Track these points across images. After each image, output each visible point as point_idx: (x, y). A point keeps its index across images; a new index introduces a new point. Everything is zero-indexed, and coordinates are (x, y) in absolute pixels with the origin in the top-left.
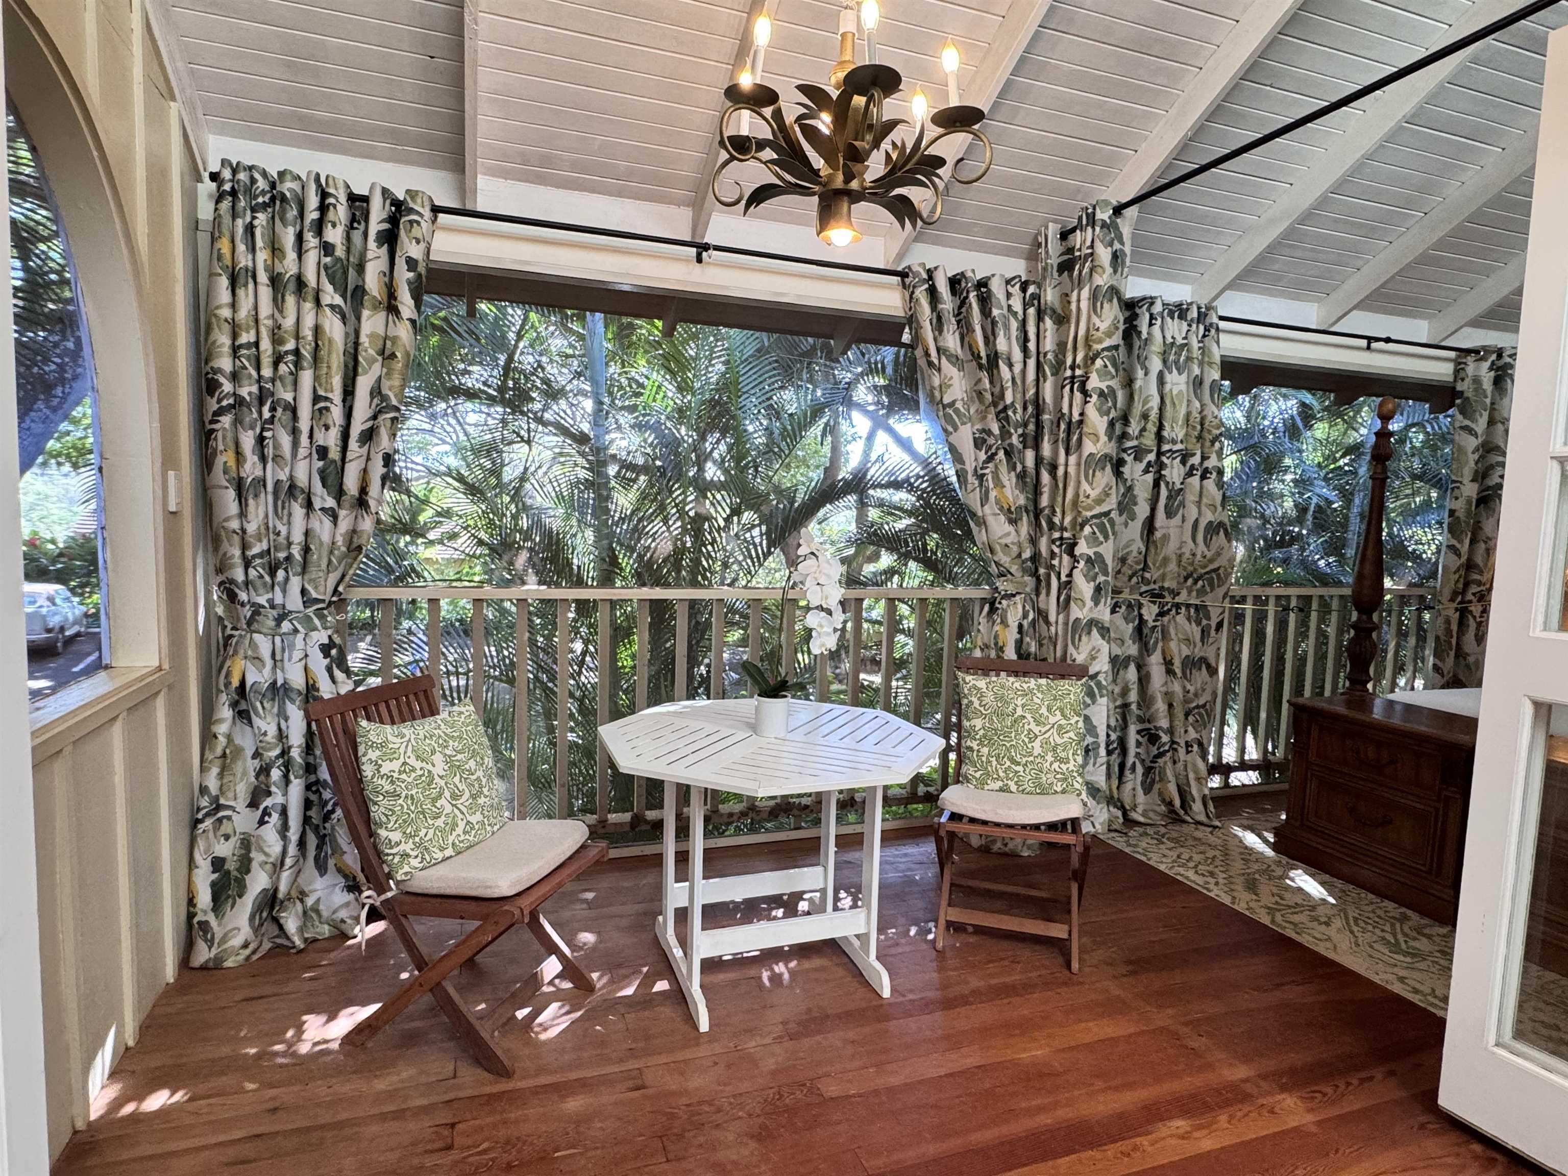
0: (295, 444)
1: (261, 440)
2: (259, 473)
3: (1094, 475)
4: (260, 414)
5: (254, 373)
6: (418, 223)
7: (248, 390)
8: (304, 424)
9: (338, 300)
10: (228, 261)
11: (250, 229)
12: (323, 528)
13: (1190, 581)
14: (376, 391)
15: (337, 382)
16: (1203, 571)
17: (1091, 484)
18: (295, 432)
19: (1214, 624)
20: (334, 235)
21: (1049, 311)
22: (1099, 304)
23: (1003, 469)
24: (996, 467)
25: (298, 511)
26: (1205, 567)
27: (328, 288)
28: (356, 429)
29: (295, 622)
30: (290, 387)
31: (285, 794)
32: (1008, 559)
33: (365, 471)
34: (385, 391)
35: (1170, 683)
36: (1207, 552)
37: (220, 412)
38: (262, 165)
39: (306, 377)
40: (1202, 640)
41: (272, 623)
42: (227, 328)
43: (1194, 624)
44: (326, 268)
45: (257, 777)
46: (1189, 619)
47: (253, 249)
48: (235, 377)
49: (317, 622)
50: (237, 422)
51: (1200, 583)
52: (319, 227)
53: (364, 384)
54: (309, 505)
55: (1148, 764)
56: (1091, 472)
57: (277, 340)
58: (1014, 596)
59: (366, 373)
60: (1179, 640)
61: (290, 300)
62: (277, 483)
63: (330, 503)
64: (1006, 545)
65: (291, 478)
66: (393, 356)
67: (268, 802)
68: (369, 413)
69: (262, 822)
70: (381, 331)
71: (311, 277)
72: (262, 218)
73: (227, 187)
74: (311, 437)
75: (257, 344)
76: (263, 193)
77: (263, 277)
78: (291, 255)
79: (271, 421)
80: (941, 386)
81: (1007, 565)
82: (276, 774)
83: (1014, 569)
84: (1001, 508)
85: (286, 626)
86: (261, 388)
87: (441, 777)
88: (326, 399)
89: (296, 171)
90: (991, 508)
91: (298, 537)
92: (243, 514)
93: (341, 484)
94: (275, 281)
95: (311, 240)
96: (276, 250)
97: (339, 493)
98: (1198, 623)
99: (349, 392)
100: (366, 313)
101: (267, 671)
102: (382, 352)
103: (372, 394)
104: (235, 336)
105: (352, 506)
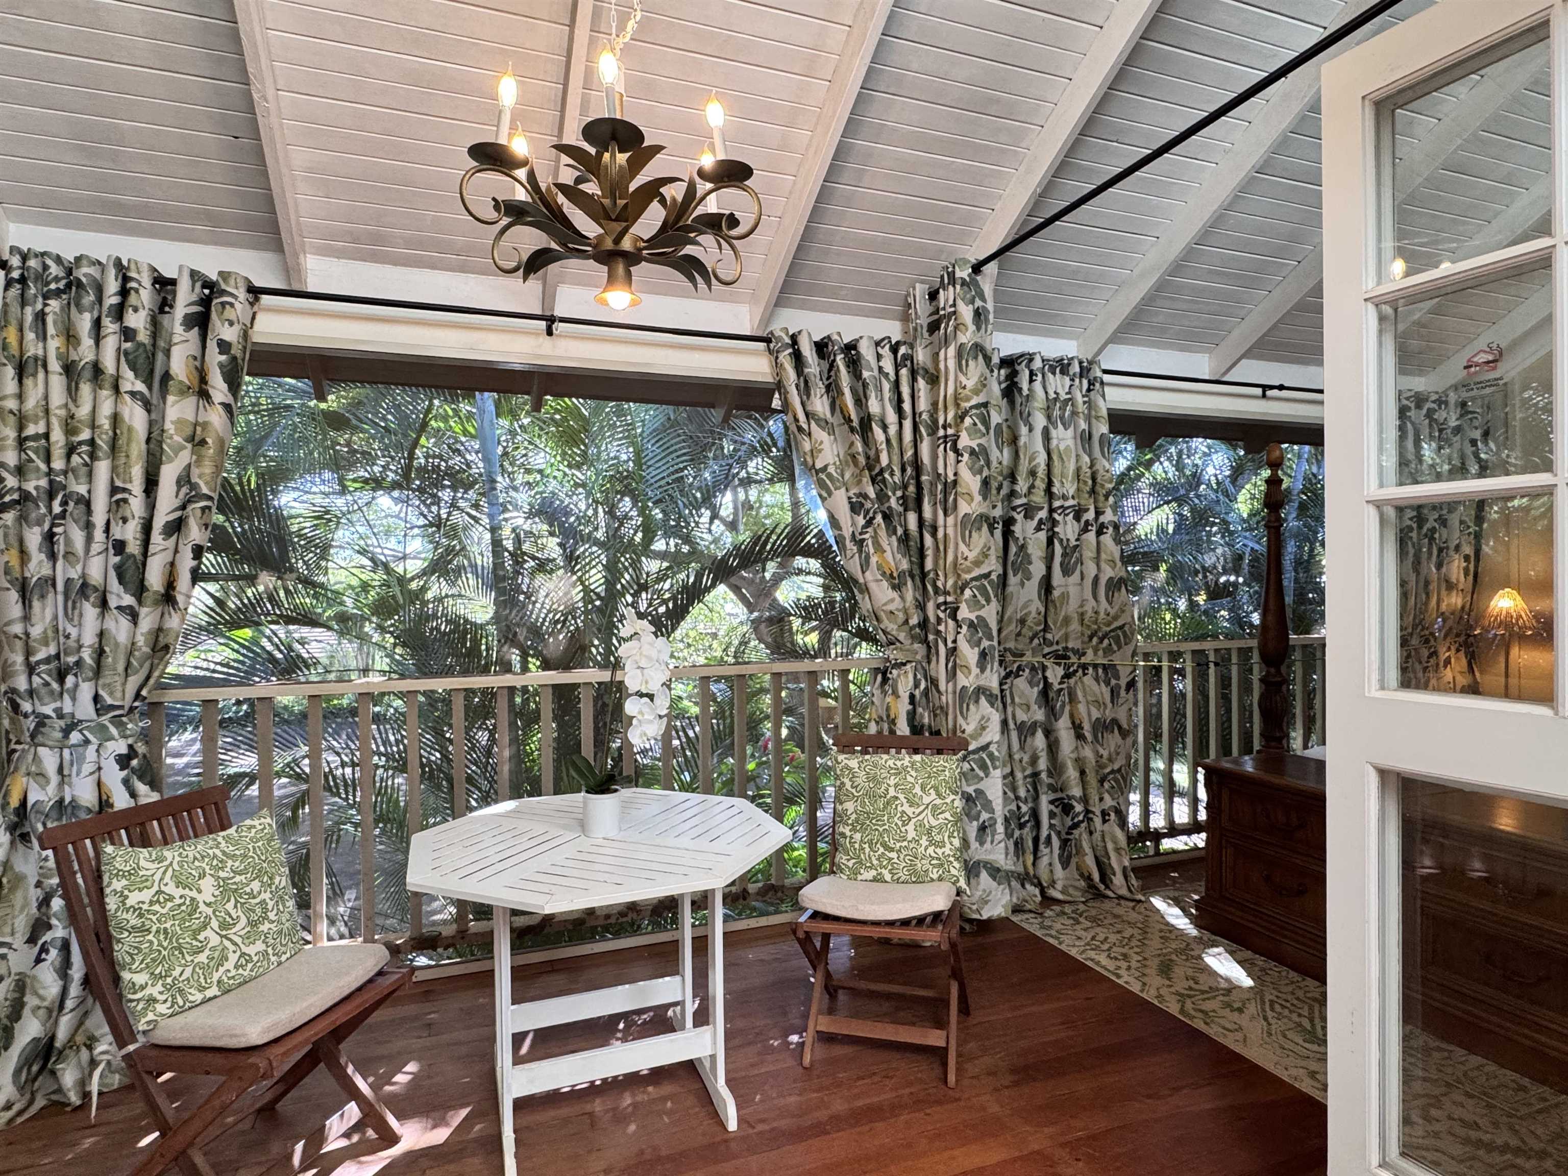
0: (89, 539)
1: (50, 537)
2: (46, 571)
3: (970, 536)
4: (50, 508)
5: (43, 467)
6: (232, 305)
7: (35, 484)
8: (99, 517)
9: (140, 387)
10: (14, 349)
11: (41, 317)
12: (120, 628)
13: (1095, 640)
14: (184, 480)
15: (137, 472)
16: (1108, 629)
17: (968, 546)
18: (88, 527)
19: (1123, 682)
20: (137, 320)
21: (921, 372)
22: (964, 362)
23: (883, 533)
24: (875, 532)
25: (90, 611)
26: (1109, 625)
27: (129, 374)
28: (159, 522)
29: (85, 732)
30: (83, 479)
32: (896, 627)
33: (172, 564)
34: (195, 479)
35: (1080, 748)
36: (1109, 609)
38: (54, 250)
39: (103, 468)
40: (1112, 702)
41: (59, 735)
43: (1102, 684)
44: (126, 353)
45: (39, 908)
46: (1097, 679)
47: (43, 336)
48: (20, 471)
49: (114, 731)
50: (23, 519)
51: (1106, 642)
52: (119, 312)
53: (169, 474)
54: (104, 604)
55: (1064, 836)
56: (967, 533)
57: (70, 429)
58: (904, 664)
59: (171, 460)
60: (1088, 702)
61: (86, 389)
62: (68, 582)
63: (128, 600)
64: (891, 612)
65: (84, 576)
66: (203, 442)
67: (48, 937)
68: (177, 503)
69: (38, 960)
70: (191, 418)
71: (109, 364)
72: (54, 305)
73: (15, 274)
74: (107, 530)
75: (47, 436)
76: (57, 279)
77: (55, 366)
78: (87, 342)
79: (63, 515)
80: (812, 451)
81: (894, 633)
82: (58, 904)
83: (902, 636)
84: (884, 574)
85: (75, 737)
86: (51, 482)
87: (208, 905)
88: (124, 490)
89: (94, 255)
90: (873, 574)
91: (89, 638)
92: (26, 618)
93: (142, 580)
94: (69, 369)
95: (110, 326)
96: (70, 336)
97: (140, 590)
98: (1107, 683)
99: (151, 484)
100: (171, 399)
101: (52, 789)
102: (191, 439)
103: (179, 483)
104: (21, 428)
105: (156, 603)
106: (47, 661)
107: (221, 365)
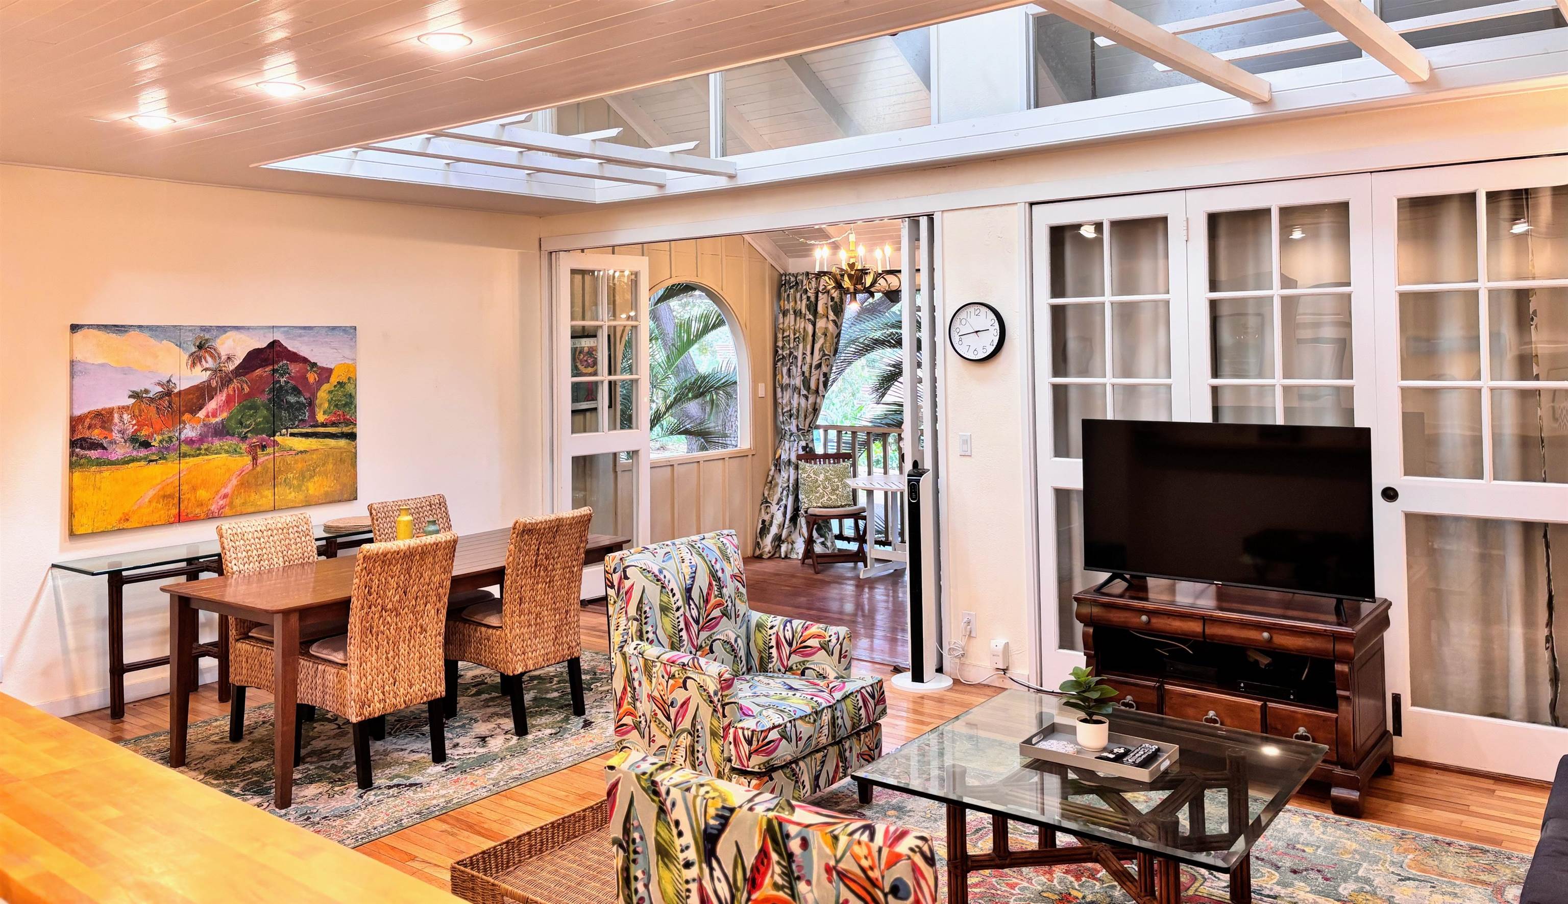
1: (789, 370)
2: (787, 382)
4: (789, 361)
5: (788, 346)
7: (786, 352)
8: (799, 364)
9: (811, 317)
10: (782, 308)
11: (788, 295)
12: (803, 401)
14: (821, 349)
15: (809, 347)
18: (797, 366)
20: (811, 293)
25: (796, 396)
27: (808, 313)
28: (814, 364)
29: (795, 437)
30: (797, 350)
31: (787, 501)
33: (818, 380)
34: (824, 348)
37: (779, 360)
38: (792, 271)
39: (801, 346)
41: (788, 437)
42: (781, 331)
44: (808, 305)
45: (781, 494)
47: (789, 302)
48: (783, 348)
49: (802, 438)
50: (782, 364)
52: (807, 290)
53: (817, 346)
57: (794, 333)
59: (817, 342)
61: (798, 318)
62: (792, 386)
63: (805, 392)
66: (826, 335)
68: (819, 357)
69: (779, 509)
70: (824, 326)
71: (804, 309)
72: (792, 291)
74: (801, 368)
75: (789, 336)
76: (793, 281)
77: (791, 312)
78: (799, 303)
79: (792, 363)
82: (785, 493)
85: (792, 438)
86: (789, 351)
88: (805, 354)
89: (801, 272)
92: (783, 397)
94: (795, 312)
95: (804, 297)
96: (795, 301)
97: (808, 388)
99: (812, 351)
100: (818, 320)
103: (820, 351)
104: (783, 334)
105: (813, 393)
106: (787, 412)
107: (831, 306)
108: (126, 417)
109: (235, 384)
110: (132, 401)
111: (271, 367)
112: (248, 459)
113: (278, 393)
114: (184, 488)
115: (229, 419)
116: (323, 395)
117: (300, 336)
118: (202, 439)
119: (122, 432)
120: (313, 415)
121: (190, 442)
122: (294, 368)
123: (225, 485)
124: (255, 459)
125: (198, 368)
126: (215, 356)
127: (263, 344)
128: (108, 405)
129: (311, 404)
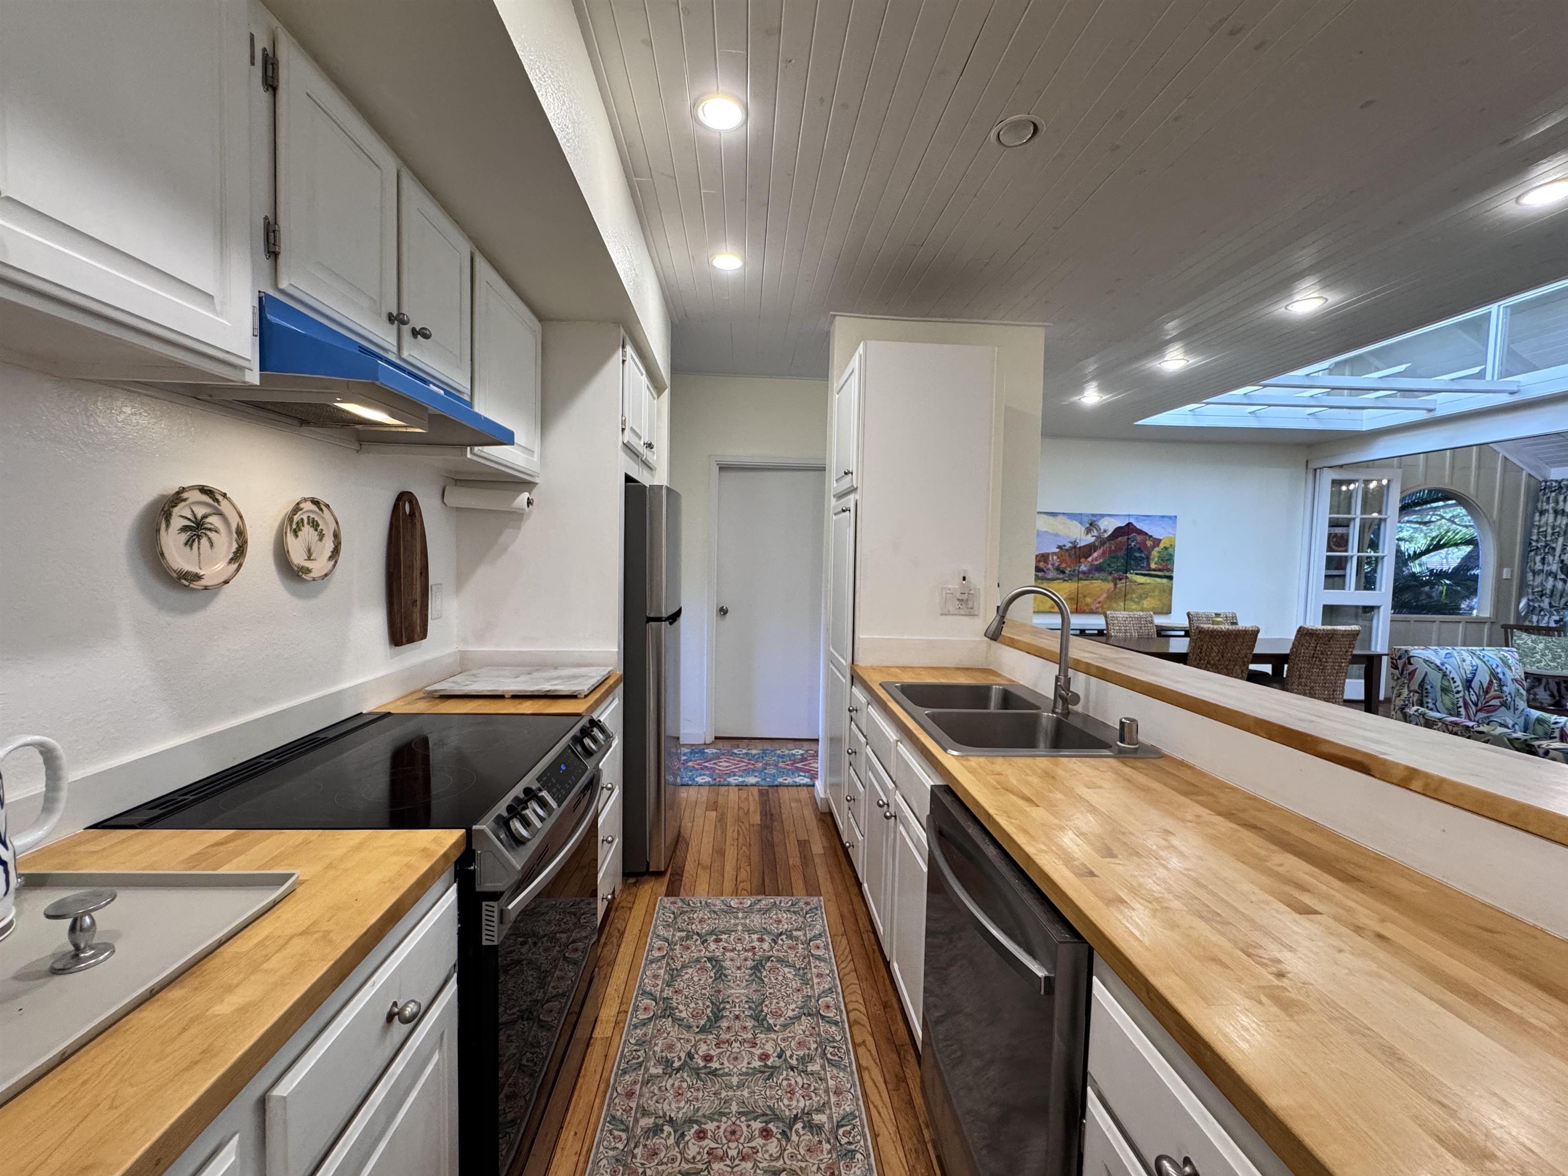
37: (1531, 551)
42: (1536, 527)
108: (1055, 558)
109: (1107, 545)
110: (1058, 550)
111: (1126, 537)
112: (1111, 585)
113: (1129, 551)
114: (1080, 595)
115: (1103, 562)
116: (1155, 553)
117: (1144, 520)
118: (1089, 572)
119: (1053, 565)
120: (1149, 564)
121: (1084, 573)
122: (1139, 538)
123: (1099, 597)
124: (1115, 585)
125: (1090, 535)
126: (1098, 529)
127: (1123, 524)
128: (1047, 551)
129: (1148, 558)
